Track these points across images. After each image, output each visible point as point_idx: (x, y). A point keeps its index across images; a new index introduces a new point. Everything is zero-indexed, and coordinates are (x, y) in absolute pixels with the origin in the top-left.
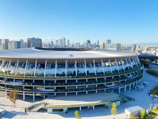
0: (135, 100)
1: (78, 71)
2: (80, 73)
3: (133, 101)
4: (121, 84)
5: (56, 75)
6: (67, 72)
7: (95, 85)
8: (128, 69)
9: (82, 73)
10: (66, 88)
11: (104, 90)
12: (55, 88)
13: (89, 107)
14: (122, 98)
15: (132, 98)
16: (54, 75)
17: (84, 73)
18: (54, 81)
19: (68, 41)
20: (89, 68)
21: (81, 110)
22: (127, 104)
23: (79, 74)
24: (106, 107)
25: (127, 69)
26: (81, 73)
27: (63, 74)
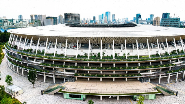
0: (178, 95)
1: (104, 54)
2: (105, 55)
3: (175, 96)
4: (161, 72)
5: (78, 56)
6: (90, 54)
7: (125, 72)
8: (176, 53)
9: (109, 56)
10: (88, 72)
11: (137, 78)
12: (76, 72)
13: (110, 97)
14: (157, 90)
15: (174, 92)
16: (75, 57)
17: (112, 55)
18: (75, 63)
19: (114, 15)
20: (120, 49)
21: (102, 99)
22: (164, 99)
23: (105, 57)
24: (134, 100)
25: (173, 53)
26: (107, 55)
27: (85, 55)
